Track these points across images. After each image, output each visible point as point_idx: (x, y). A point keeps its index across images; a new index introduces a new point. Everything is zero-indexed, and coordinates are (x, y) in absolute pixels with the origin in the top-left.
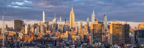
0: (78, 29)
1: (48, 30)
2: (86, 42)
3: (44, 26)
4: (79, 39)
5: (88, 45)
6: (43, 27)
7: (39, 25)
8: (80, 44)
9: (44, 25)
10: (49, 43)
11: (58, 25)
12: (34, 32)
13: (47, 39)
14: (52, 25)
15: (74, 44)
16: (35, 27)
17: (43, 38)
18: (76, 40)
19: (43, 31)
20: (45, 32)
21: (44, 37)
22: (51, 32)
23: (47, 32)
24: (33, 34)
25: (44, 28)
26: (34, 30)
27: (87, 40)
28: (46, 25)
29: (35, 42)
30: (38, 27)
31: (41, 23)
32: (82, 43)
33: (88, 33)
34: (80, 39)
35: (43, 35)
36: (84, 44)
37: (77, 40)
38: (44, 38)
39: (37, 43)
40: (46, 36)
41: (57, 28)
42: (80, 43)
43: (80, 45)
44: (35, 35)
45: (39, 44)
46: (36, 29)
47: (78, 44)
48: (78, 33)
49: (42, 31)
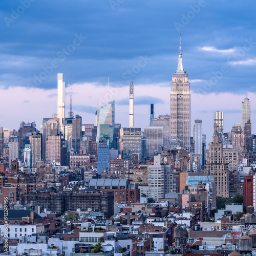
0: (204, 145)
1: (77, 152)
2: (238, 201)
3: (60, 134)
4: (207, 188)
5: (245, 211)
6: (58, 138)
7: (42, 132)
8: (213, 208)
9: (62, 129)
10: (84, 205)
11: (122, 132)
13: (76, 188)
14: (95, 131)
15: (187, 210)
16: (24, 142)
17: (58, 184)
18: (195, 193)
19: (59, 154)
20: (64, 160)
21: (60, 181)
22: (92, 160)
23: (73, 158)
25: (62, 144)
26: (20, 153)
27: (241, 192)
28: (68, 131)
29: (23, 203)
30: (37, 142)
31: (49, 122)
32: (221, 204)
33: (245, 161)
34: (215, 189)
35: (58, 171)
36: (229, 207)
37: (198, 191)
38: (61, 187)
39: (33, 208)
40: (72, 177)
41: (115, 145)
42: (214, 203)
43: (213, 213)
44: (24, 174)
45: (42, 211)
46: (27, 150)
47: (205, 210)
48: (204, 161)
49: (53, 155)
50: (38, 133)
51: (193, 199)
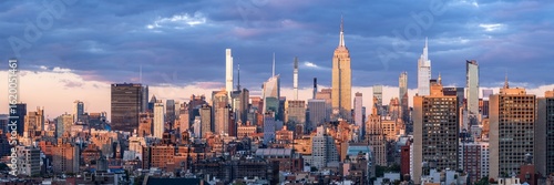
0: (364, 117)
1: (244, 123)
2: (396, 169)
3: (228, 106)
4: (367, 157)
5: (402, 179)
6: (227, 110)
7: (211, 104)
8: (373, 176)
9: (230, 102)
10: (251, 173)
11: (286, 104)
12: (192, 130)
13: (243, 158)
14: (261, 103)
15: (348, 178)
16: (194, 114)
17: (226, 154)
18: (355, 162)
19: (227, 126)
20: (233, 130)
21: (228, 151)
22: (258, 131)
23: (241, 129)
24: (186, 138)
25: (230, 116)
26: (191, 124)
27: (398, 161)
28: (236, 105)
29: (193, 172)
30: (206, 114)
31: (217, 95)
32: (380, 172)
33: (402, 132)
34: (374, 159)
35: (226, 141)
36: (387, 176)
37: (358, 160)
38: (229, 157)
39: (202, 176)
40: (239, 147)
41: (280, 116)
42: (373, 171)
43: (372, 180)
44: (194, 145)
45: (211, 179)
46: (197, 121)
47: (365, 178)
48: (364, 132)
49: (221, 126)
50: (208, 106)
51: (353, 168)
